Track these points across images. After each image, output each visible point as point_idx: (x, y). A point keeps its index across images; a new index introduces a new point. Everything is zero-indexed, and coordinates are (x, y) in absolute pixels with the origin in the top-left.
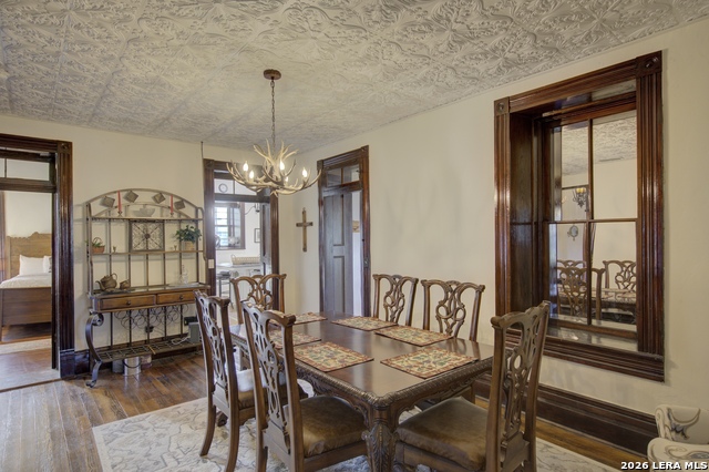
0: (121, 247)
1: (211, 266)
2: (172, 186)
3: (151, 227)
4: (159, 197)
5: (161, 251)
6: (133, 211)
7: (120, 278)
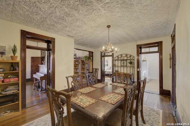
0: (119, 65)
1: (138, 70)
2: (129, 53)
3: (125, 61)
4: (126, 55)
5: (126, 66)
6: (122, 58)
7: (119, 70)
